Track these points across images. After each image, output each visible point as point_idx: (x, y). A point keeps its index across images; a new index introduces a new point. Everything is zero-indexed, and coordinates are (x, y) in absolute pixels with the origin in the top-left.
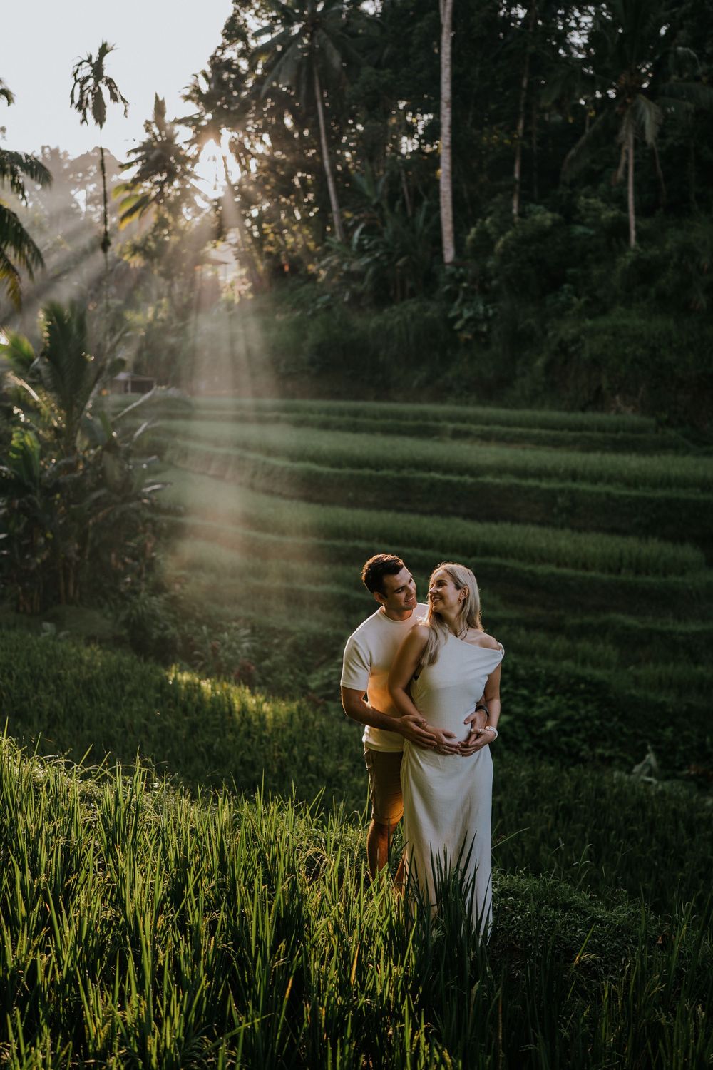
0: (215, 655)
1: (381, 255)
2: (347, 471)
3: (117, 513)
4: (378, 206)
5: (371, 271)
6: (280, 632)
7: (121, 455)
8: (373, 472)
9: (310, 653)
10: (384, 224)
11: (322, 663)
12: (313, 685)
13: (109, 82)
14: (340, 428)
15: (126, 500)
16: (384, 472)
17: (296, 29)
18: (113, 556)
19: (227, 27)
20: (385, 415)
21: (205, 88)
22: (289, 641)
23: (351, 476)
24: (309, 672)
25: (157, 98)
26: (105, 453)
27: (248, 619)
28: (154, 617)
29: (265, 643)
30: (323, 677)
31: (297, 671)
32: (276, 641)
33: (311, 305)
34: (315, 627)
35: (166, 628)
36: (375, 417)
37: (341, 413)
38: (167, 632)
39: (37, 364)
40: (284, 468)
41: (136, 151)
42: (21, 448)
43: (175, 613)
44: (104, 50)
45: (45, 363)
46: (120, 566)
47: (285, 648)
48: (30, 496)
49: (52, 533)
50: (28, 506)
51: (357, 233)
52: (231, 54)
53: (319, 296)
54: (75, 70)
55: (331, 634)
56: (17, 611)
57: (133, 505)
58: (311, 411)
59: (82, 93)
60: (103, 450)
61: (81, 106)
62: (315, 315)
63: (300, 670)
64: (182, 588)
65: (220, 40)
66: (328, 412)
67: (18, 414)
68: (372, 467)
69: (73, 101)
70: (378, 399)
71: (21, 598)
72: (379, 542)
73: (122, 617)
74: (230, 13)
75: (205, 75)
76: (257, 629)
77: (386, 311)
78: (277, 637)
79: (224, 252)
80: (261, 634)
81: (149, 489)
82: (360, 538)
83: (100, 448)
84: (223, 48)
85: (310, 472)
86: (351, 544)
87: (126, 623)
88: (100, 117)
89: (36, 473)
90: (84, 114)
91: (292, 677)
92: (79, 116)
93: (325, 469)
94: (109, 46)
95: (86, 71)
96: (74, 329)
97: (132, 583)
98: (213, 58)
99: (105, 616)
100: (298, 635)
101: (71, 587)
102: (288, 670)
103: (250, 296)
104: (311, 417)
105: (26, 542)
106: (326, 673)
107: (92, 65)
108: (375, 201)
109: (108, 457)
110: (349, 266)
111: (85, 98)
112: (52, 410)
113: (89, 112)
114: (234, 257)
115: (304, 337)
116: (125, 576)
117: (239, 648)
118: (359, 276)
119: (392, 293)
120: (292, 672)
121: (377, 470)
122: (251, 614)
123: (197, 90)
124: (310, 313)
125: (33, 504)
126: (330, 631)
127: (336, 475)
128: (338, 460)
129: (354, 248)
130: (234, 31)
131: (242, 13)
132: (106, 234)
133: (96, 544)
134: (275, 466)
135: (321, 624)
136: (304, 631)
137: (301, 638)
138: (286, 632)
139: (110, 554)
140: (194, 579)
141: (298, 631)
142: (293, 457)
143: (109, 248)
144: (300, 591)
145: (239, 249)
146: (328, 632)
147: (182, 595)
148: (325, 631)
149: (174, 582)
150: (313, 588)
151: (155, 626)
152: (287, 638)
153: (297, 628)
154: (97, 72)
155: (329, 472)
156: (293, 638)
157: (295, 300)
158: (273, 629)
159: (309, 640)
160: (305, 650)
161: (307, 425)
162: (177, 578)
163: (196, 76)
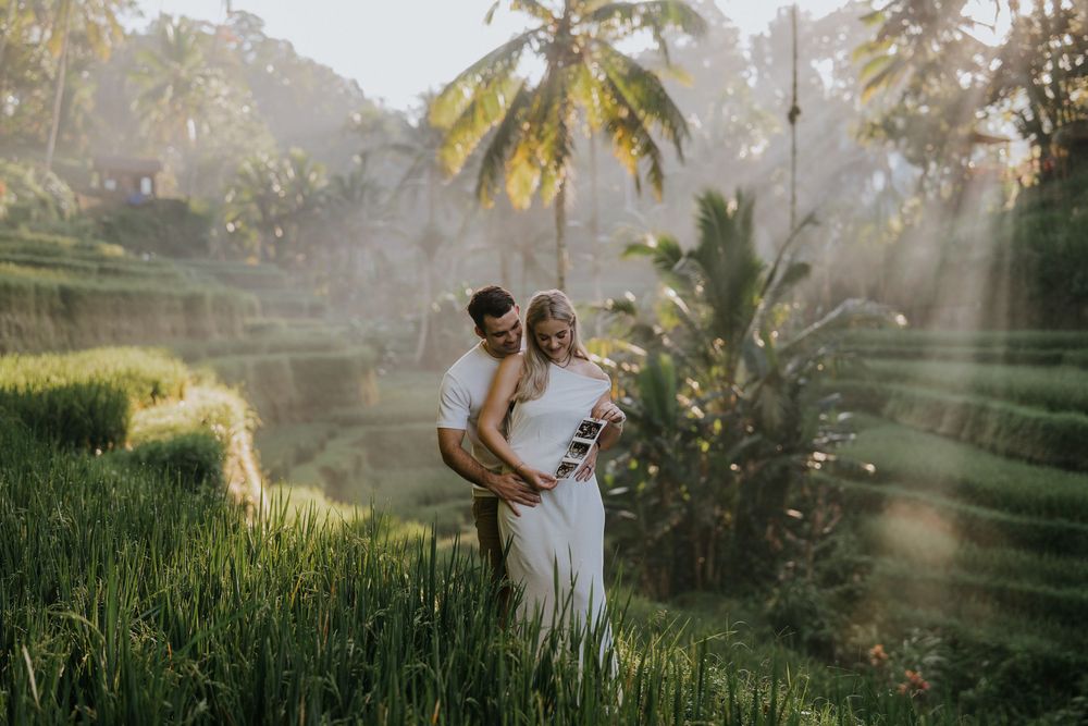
0: (880, 667)
3: (775, 468)
6: (994, 650)
7: (786, 389)
9: (1037, 687)
15: (789, 451)
18: (770, 529)
22: (1005, 664)
26: (765, 387)
28: (812, 612)
31: (1014, 710)
32: (986, 663)
34: (1047, 647)
35: (822, 626)
38: (822, 632)
39: (682, 267)
40: (1037, 420)
45: (693, 268)
46: (778, 544)
47: (998, 675)
49: (688, 492)
55: (1073, 660)
57: (799, 460)
60: (763, 384)
63: (1020, 710)
64: (863, 580)
67: (660, 335)
76: (960, 644)
78: (988, 658)
79: (1001, 121)
80: (966, 651)
81: (825, 440)
83: (761, 381)
85: (1074, 426)
89: (671, 409)
96: (738, 226)
97: (796, 570)
99: (745, 607)
100: (1019, 656)
101: (710, 567)
105: (654, 501)
109: (768, 392)
112: (707, 330)
114: (1016, 130)
116: (786, 559)
117: (921, 663)
122: (955, 621)
126: (1071, 655)
132: (795, 99)
133: (749, 510)
134: (1026, 419)
135: (1057, 645)
136: (1028, 651)
137: (1024, 662)
138: (1001, 652)
139: (765, 525)
140: (878, 568)
141: (1019, 651)
142: (1053, 404)
143: (799, 119)
144: (1031, 595)
145: (1023, 117)
146: (1068, 657)
147: (861, 589)
148: (1063, 656)
149: (853, 571)
150: (1052, 591)
151: (810, 624)
152: (1003, 659)
153: (1019, 647)
156: (1011, 661)
158: (984, 645)
159: (1034, 664)
160: (1029, 680)
162: (857, 565)
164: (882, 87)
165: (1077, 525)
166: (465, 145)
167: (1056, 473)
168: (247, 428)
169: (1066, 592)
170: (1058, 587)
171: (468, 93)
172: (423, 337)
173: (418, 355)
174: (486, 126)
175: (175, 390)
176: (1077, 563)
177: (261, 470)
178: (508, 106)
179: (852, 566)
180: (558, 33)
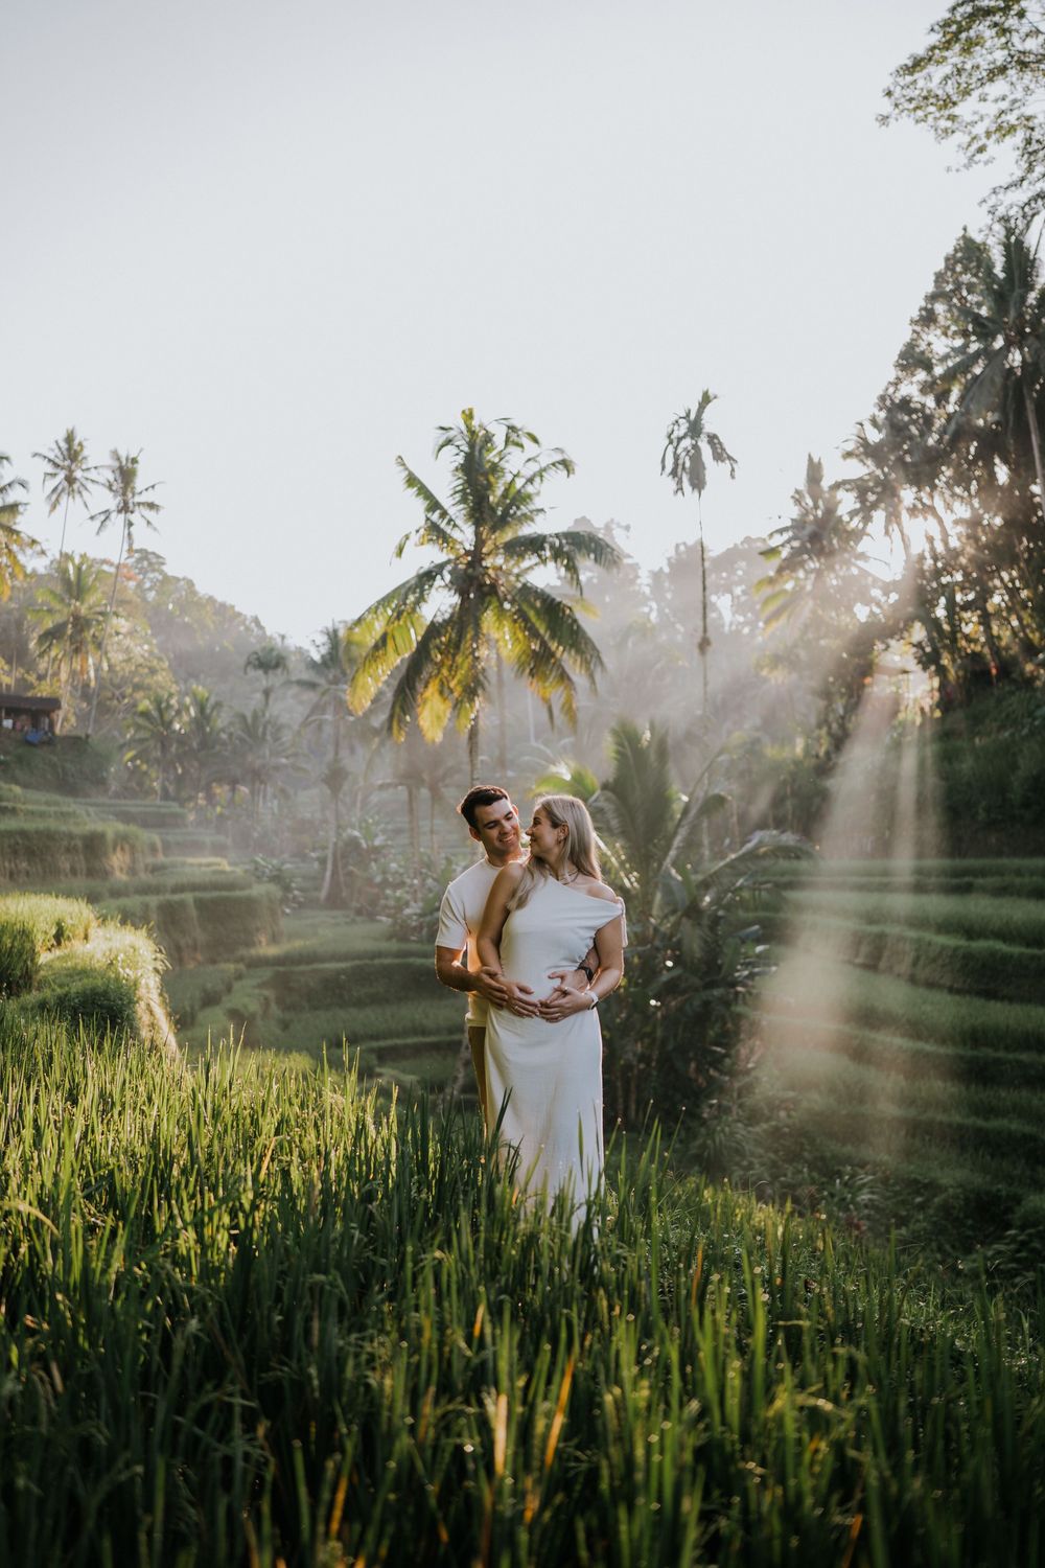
3: (697, 1003)
6: (925, 1186)
7: (705, 922)
9: (970, 1222)
13: (713, 439)
15: (710, 985)
17: (999, 343)
18: (693, 1065)
19: (902, 356)
21: (874, 438)
22: (938, 1200)
25: (810, 459)
26: (684, 920)
27: (881, 1165)
28: (739, 1152)
29: (903, 1202)
31: (948, 1247)
32: (919, 1200)
33: (1027, 721)
34: (978, 1180)
35: (750, 1166)
39: (597, 800)
40: (956, 949)
41: (781, 531)
44: (706, 399)
45: (607, 800)
46: (702, 1081)
47: (931, 1212)
52: (910, 389)
54: (670, 430)
55: (1004, 1193)
57: (721, 993)
58: (1019, 872)
59: (676, 457)
60: (682, 916)
61: (674, 473)
62: (1032, 733)
63: (953, 1247)
64: (788, 1115)
65: (892, 374)
69: (663, 468)
74: (907, 336)
75: (874, 422)
78: (921, 1195)
79: (898, 655)
80: (898, 1188)
81: (746, 972)
83: (679, 913)
84: (897, 383)
85: (993, 954)
88: (698, 483)
90: (680, 482)
92: (672, 484)
93: (1016, 950)
94: (711, 393)
95: (684, 427)
96: (653, 757)
97: (720, 1106)
98: (882, 398)
100: (951, 1191)
102: (934, 1245)
103: (938, 714)
104: (1018, 881)
107: (689, 421)
109: (687, 924)
111: (681, 462)
112: (622, 863)
113: (685, 479)
114: (916, 661)
115: (1014, 767)
116: (710, 1097)
117: (853, 1201)
120: (940, 1249)
123: (864, 443)
124: (1025, 731)
126: (1002, 1188)
127: (1032, 957)
128: (1035, 937)
130: (913, 359)
131: (924, 336)
132: (705, 631)
133: (670, 1047)
134: (943, 948)
135: (988, 1178)
136: (961, 1186)
137: (956, 1197)
138: (933, 1187)
139: (687, 1062)
141: (952, 1186)
142: (970, 932)
143: (710, 650)
144: (960, 1127)
145: (923, 649)
146: (999, 1190)
147: (787, 1126)
148: (994, 1189)
149: (779, 1108)
150: (980, 1122)
151: (738, 1164)
152: (935, 1196)
153: (952, 1182)
154: (695, 429)
155: (1021, 954)
156: (943, 1196)
157: (1004, 715)
158: (916, 1181)
159: (967, 1199)
160: (961, 1215)
161: (1012, 894)
162: (782, 1101)
163: (861, 425)
164: (783, 620)
165: (1001, 1054)
166: (376, 680)
167: (978, 1002)
168: (156, 970)
169: (995, 1124)
170: (986, 1119)
171: (379, 627)
172: (328, 874)
173: (323, 894)
174: (397, 658)
175: (80, 932)
176: (1003, 1094)
177: (169, 1015)
178: (419, 638)
179: (777, 1102)
180: (469, 564)
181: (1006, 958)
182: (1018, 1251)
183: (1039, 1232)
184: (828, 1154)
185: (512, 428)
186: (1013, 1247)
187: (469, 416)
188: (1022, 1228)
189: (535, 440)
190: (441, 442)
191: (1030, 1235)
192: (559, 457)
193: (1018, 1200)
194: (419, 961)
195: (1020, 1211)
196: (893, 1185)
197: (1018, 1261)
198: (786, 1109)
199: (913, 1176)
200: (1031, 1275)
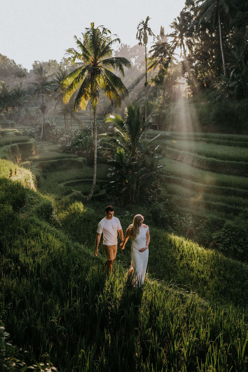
0: (181, 225)
1: (241, 81)
2: (227, 161)
3: (149, 175)
4: (240, 62)
5: (236, 87)
6: (202, 218)
7: (151, 156)
8: (237, 162)
9: (213, 226)
10: (242, 69)
11: (217, 230)
12: (214, 237)
13: (149, 29)
14: (223, 144)
15: (152, 170)
16: (241, 162)
18: (147, 189)
20: (241, 140)
21: (178, 22)
23: (228, 163)
24: (212, 232)
25: (161, 27)
27: (192, 212)
28: (160, 210)
30: (217, 235)
31: (208, 232)
32: (201, 221)
33: (214, 99)
34: (215, 217)
36: (237, 141)
37: (224, 139)
38: (165, 216)
39: (125, 126)
40: (204, 160)
41: (154, 46)
42: (119, 153)
43: (167, 209)
44: (148, 19)
45: (127, 126)
46: (149, 192)
47: (204, 224)
48: (122, 169)
49: (128, 181)
50: (121, 172)
51: (232, 73)
52: (188, 10)
53: (217, 96)
54: (138, 26)
55: (220, 220)
56: (116, 205)
57: (154, 173)
58: (213, 137)
59: (140, 33)
61: (140, 38)
62: (215, 102)
63: (209, 231)
64: (169, 200)
65: (184, 6)
66: (219, 138)
67: (118, 141)
68: (236, 161)
69: (137, 37)
70: (238, 133)
71: (118, 202)
72: (238, 188)
73: (150, 210)
75: (178, 18)
77: (242, 101)
78: (201, 220)
79: (182, 80)
80: (196, 218)
81: (159, 167)
82: (231, 186)
83: (144, 153)
84: (185, 9)
85: (213, 161)
86: (228, 188)
87: (151, 212)
88: (146, 42)
89: (124, 162)
91: (206, 234)
92: (139, 41)
93: (219, 161)
95: (142, 27)
96: (136, 113)
97: (153, 198)
98: (182, 12)
100: (209, 219)
101: (133, 199)
102: (205, 231)
103: (192, 96)
104: (213, 140)
105: (120, 183)
106: (218, 234)
108: (239, 61)
109: (146, 156)
110: (228, 85)
111: (141, 35)
112: (129, 140)
113: (142, 40)
114: (186, 82)
115: (211, 111)
116: (150, 196)
117: (189, 223)
118: (233, 88)
119: (244, 94)
120: (206, 232)
121: (238, 162)
123: (175, 24)
124: (213, 102)
125: (123, 172)
127: (223, 163)
128: (223, 158)
129: (230, 78)
130: (189, 2)
132: (146, 80)
133: (142, 185)
134: (201, 159)
135: (217, 216)
136: (211, 218)
137: (210, 221)
138: (204, 218)
140: (173, 198)
142: (208, 156)
144: (210, 204)
145: (188, 79)
146: (219, 219)
147: (169, 203)
148: (218, 219)
149: (166, 198)
150: (214, 203)
151: (161, 214)
152: (205, 220)
153: (209, 217)
154: (145, 26)
155: (220, 162)
156: (207, 220)
157: (208, 97)
158: (200, 216)
159: (212, 221)
160: (211, 225)
161: (212, 143)
162: (167, 197)
163: (176, 19)
164: (153, 69)
166: (70, 95)
169: (217, 203)
172: (42, 132)
173: (41, 137)
174: (75, 90)
176: (219, 196)
178: (81, 85)
179: (166, 197)
180: (93, 66)
181: (216, 163)
182: (225, 234)
183: (230, 229)
184: (180, 210)
185: (104, 29)
186: (224, 233)
187: (93, 24)
188: (226, 229)
189: (110, 32)
190: (86, 32)
191: (228, 230)
192: (116, 38)
193: (224, 222)
194: (73, 159)
195: (225, 225)
196: (195, 217)
197: (225, 236)
198: (168, 199)
199: (199, 215)
200: (228, 239)
